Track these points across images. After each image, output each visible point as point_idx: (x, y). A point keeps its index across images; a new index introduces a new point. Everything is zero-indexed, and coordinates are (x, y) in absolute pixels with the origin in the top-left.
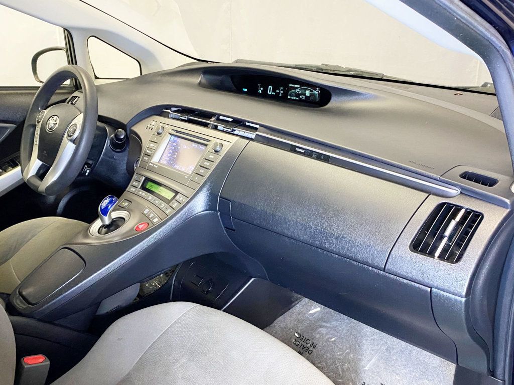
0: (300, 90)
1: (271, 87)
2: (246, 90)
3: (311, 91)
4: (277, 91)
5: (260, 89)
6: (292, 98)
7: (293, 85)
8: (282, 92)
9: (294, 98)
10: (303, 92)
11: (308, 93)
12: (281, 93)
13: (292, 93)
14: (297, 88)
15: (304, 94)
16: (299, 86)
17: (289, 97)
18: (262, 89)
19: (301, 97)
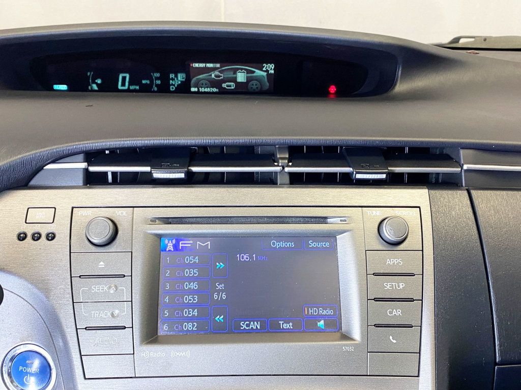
0: (220, 72)
1: (127, 76)
2: (64, 87)
3: (249, 72)
4: (144, 82)
5: (94, 82)
6: (202, 90)
7: (202, 65)
8: (159, 82)
9: (206, 90)
10: (230, 75)
11: (241, 77)
12: (157, 85)
13: (199, 80)
14: (214, 69)
15: (234, 80)
16: (218, 65)
17: (193, 89)
18: (99, 81)
19: (224, 85)
